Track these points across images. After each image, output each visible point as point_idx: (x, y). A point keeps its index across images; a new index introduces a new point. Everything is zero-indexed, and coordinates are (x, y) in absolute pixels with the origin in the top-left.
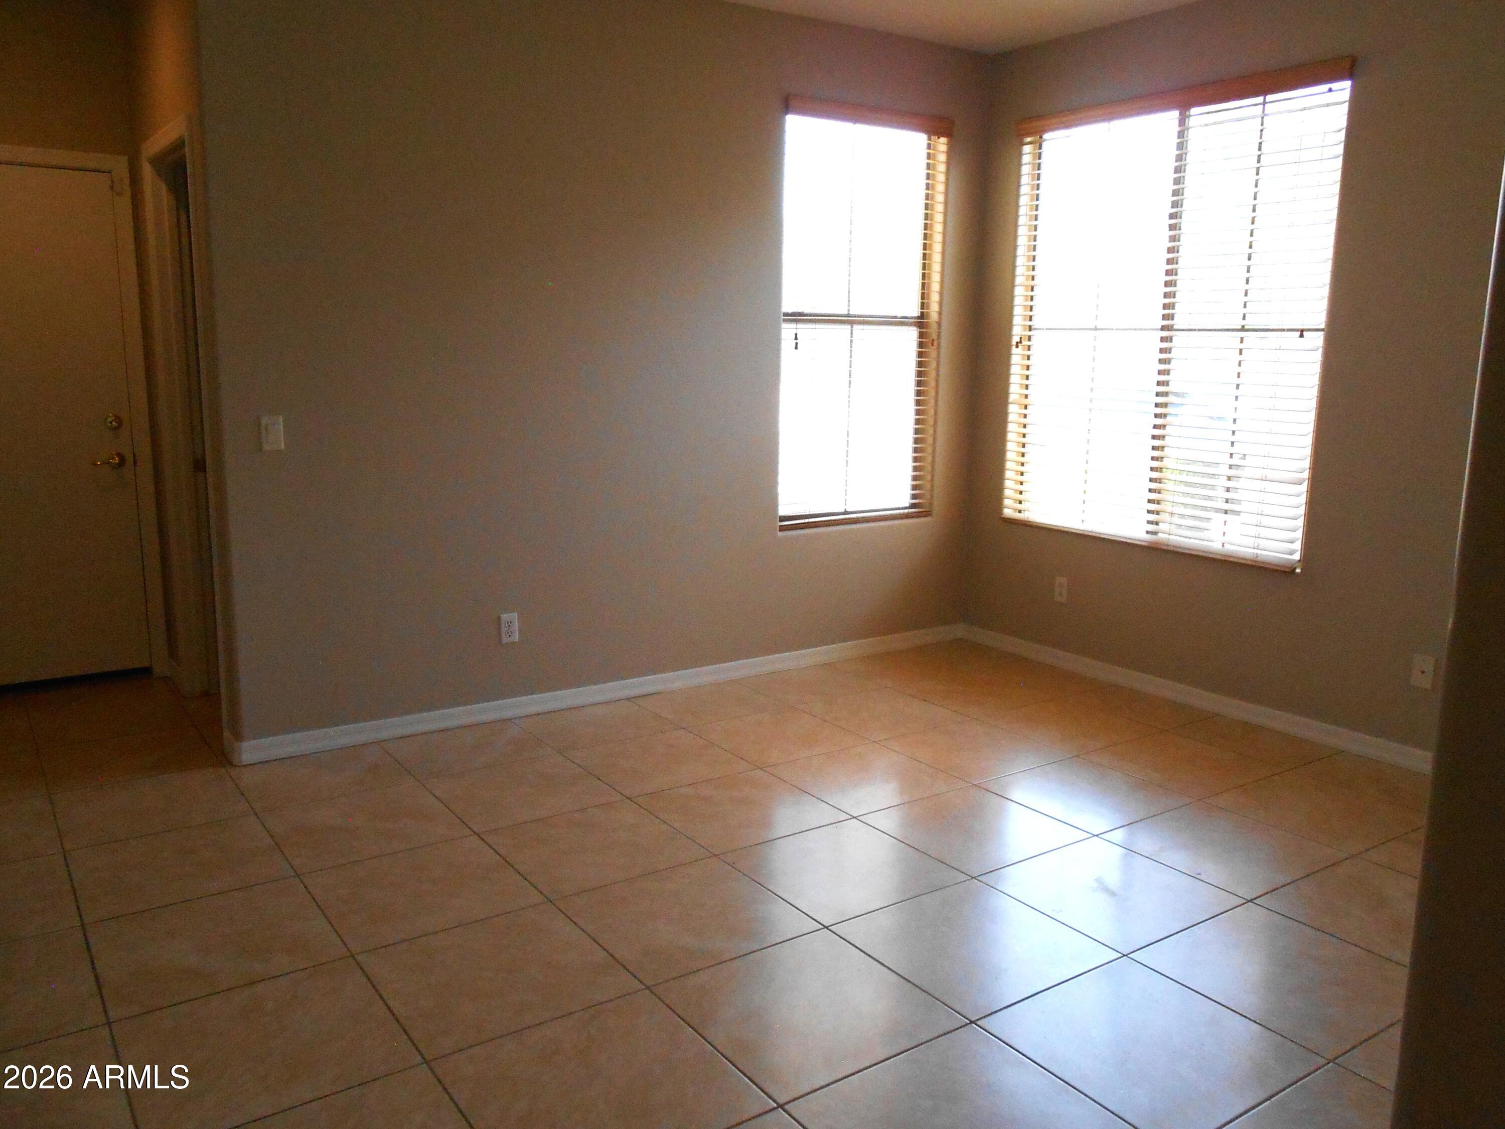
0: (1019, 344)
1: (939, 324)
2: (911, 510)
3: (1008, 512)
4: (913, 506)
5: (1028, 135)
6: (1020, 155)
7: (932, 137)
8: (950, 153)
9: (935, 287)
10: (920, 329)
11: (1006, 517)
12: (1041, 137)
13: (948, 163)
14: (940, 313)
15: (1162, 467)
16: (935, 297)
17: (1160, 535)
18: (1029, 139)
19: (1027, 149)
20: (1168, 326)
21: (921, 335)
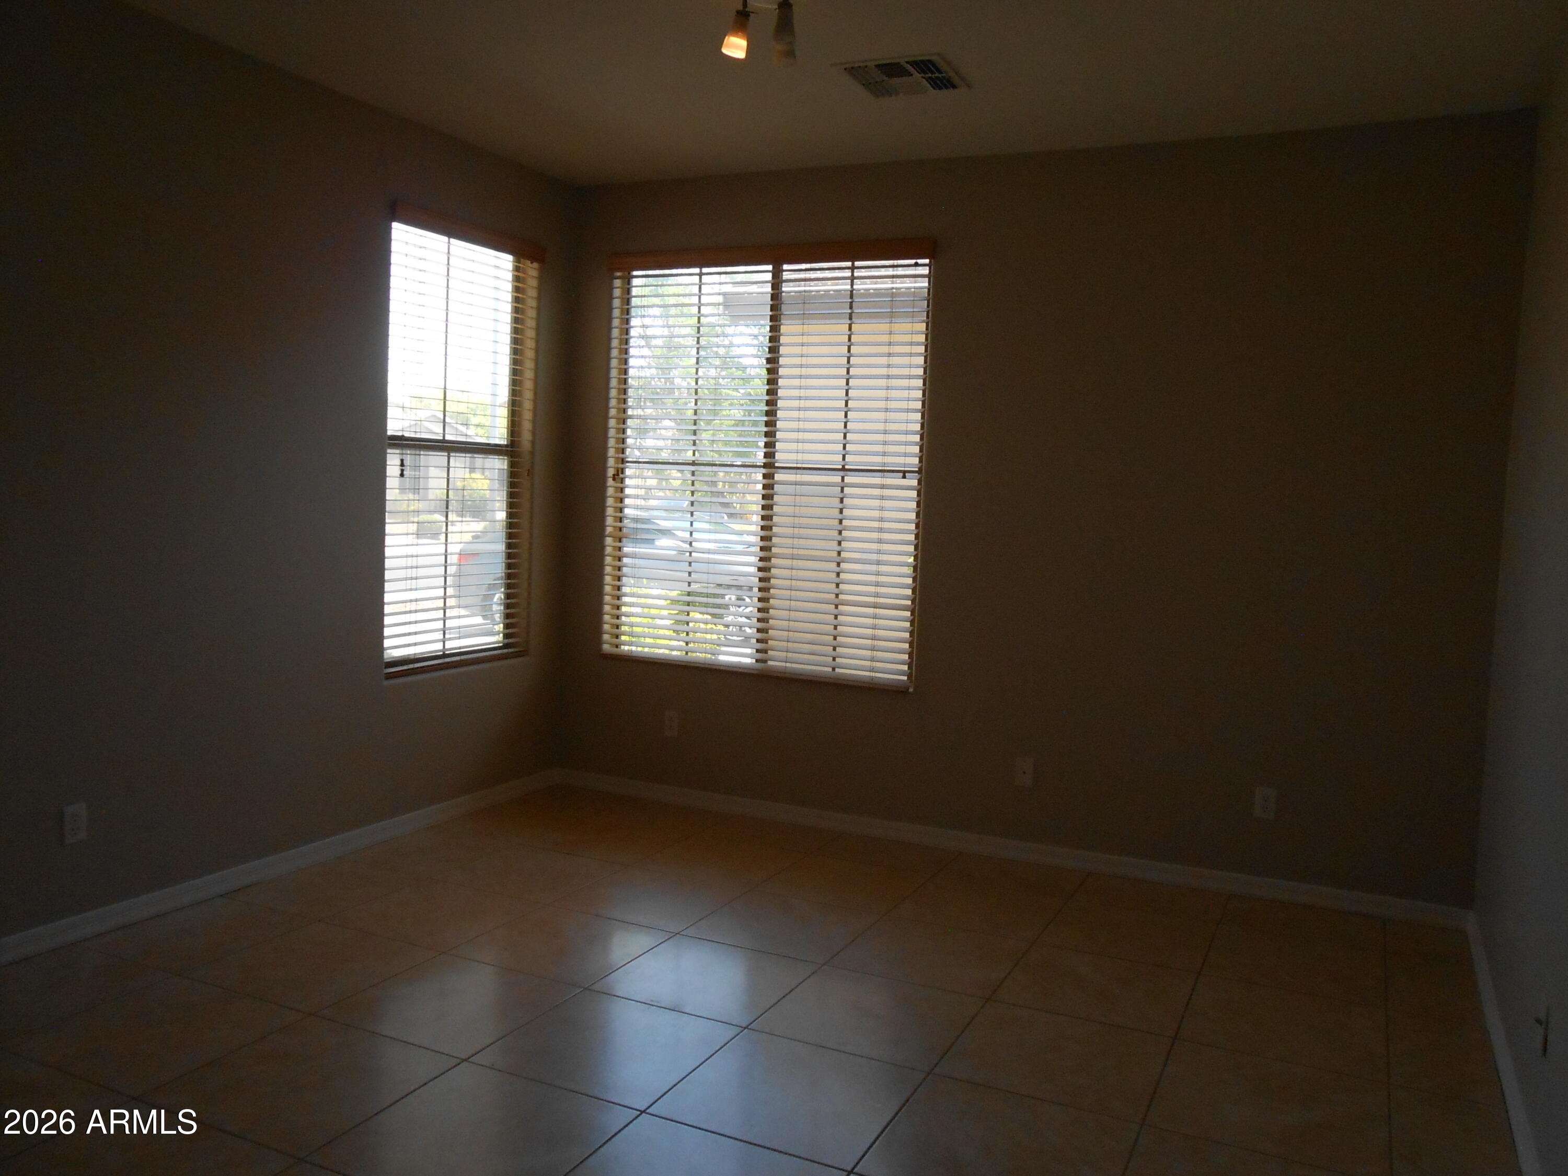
0: (616, 477)
1: (532, 453)
2: (505, 651)
3: (606, 648)
4: (506, 646)
5: (619, 270)
6: (612, 288)
7: (522, 260)
8: (541, 279)
9: (527, 415)
10: (511, 458)
11: (604, 653)
12: (629, 273)
13: (540, 289)
14: (533, 443)
15: (769, 597)
16: (527, 426)
17: (770, 663)
18: (619, 274)
19: (617, 283)
20: (771, 463)
21: (512, 465)
